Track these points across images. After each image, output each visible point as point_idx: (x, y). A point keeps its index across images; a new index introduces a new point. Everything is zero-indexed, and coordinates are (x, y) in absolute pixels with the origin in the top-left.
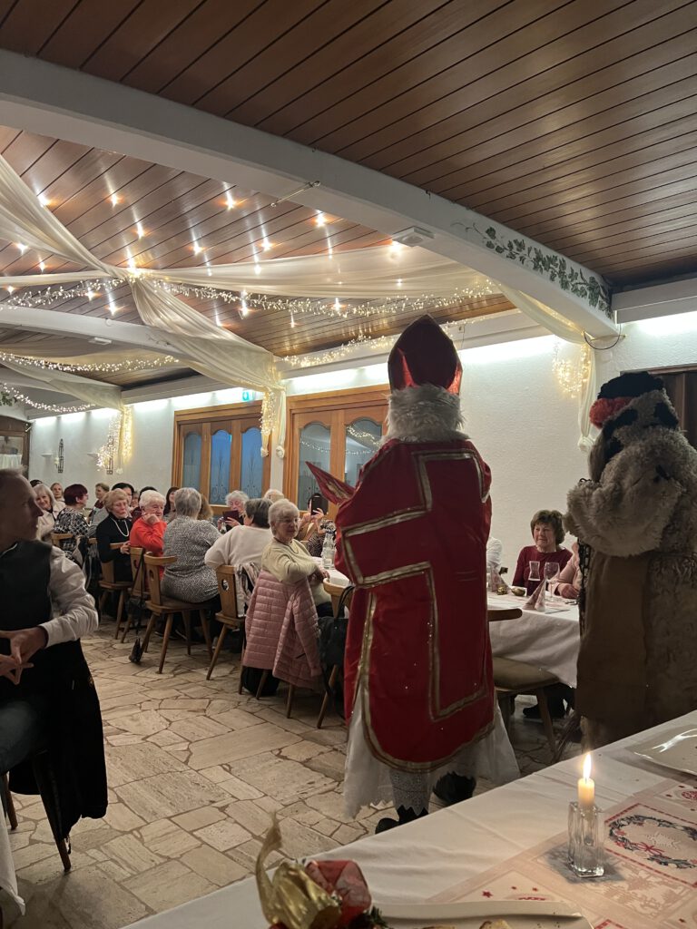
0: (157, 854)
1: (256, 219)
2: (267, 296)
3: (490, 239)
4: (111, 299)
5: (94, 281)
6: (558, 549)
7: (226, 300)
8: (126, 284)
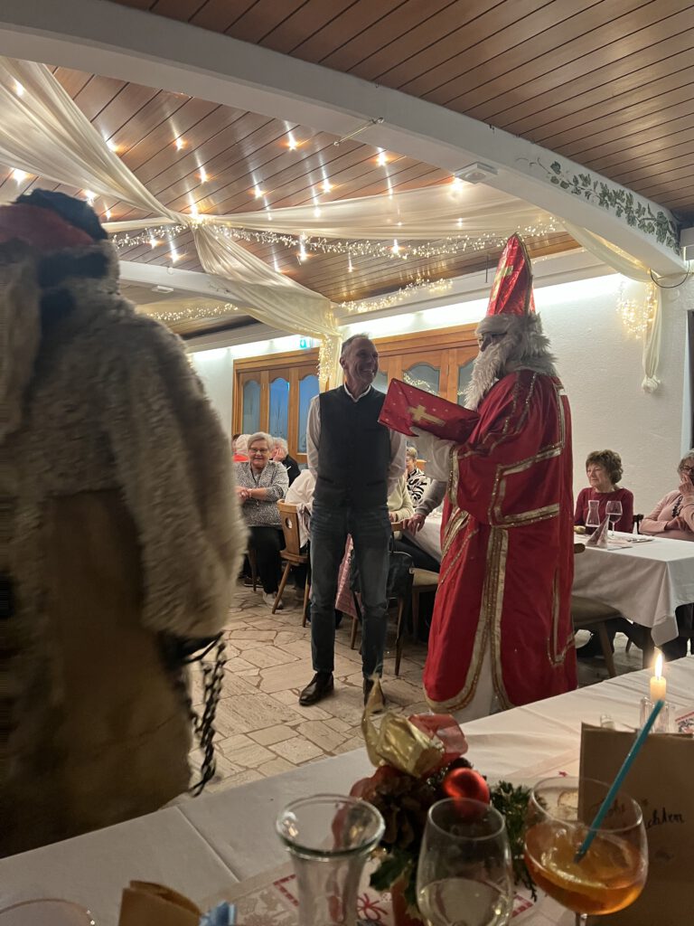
0: (236, 764)
1: (318, 160)
2: (327, 239)
3: (554, 174)
4: (173, 246)
5: (158, 228)
6: (616, 488)
7: (286, 244)
8: (188, 230)
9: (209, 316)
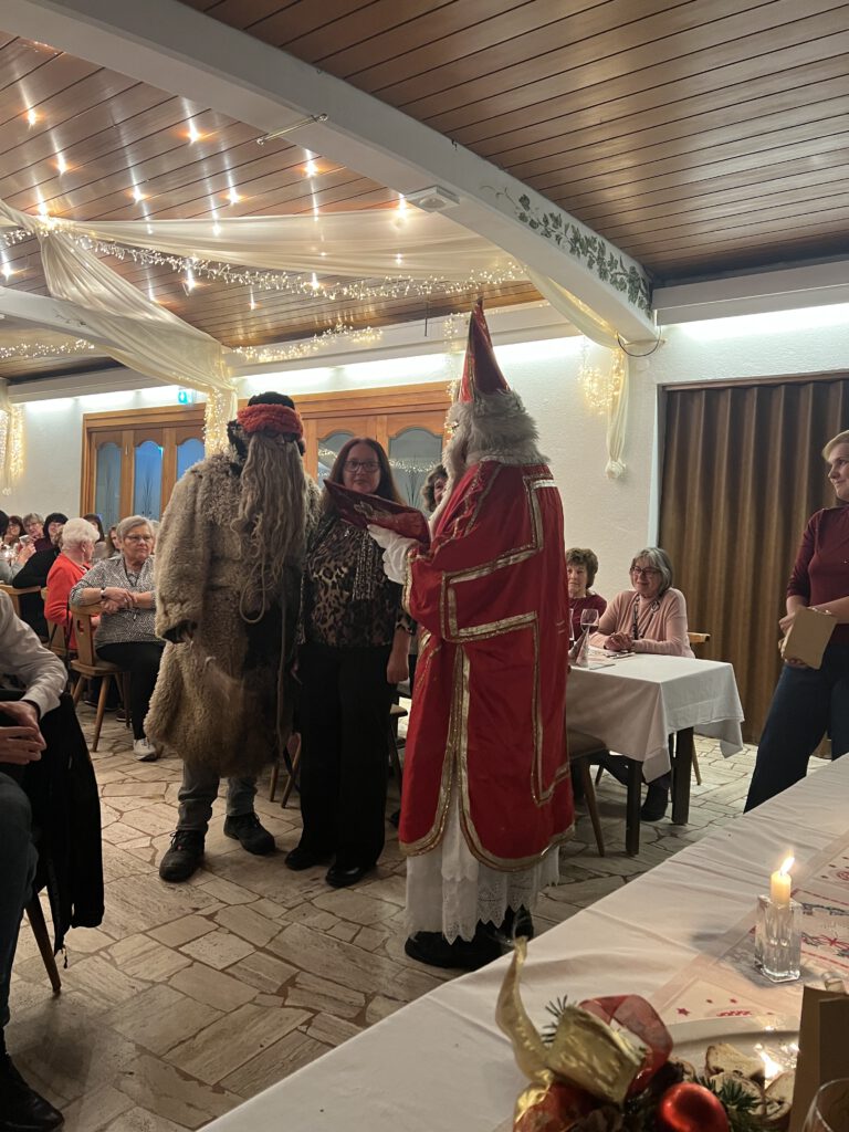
0: (137, 979)
1: (221, 162)
2: (231, 265)
3: (523, 210)
4: (5, 257)
6: (587, 594)
7: (175, 268)
8: (34, 238)
9: (54, 354)
